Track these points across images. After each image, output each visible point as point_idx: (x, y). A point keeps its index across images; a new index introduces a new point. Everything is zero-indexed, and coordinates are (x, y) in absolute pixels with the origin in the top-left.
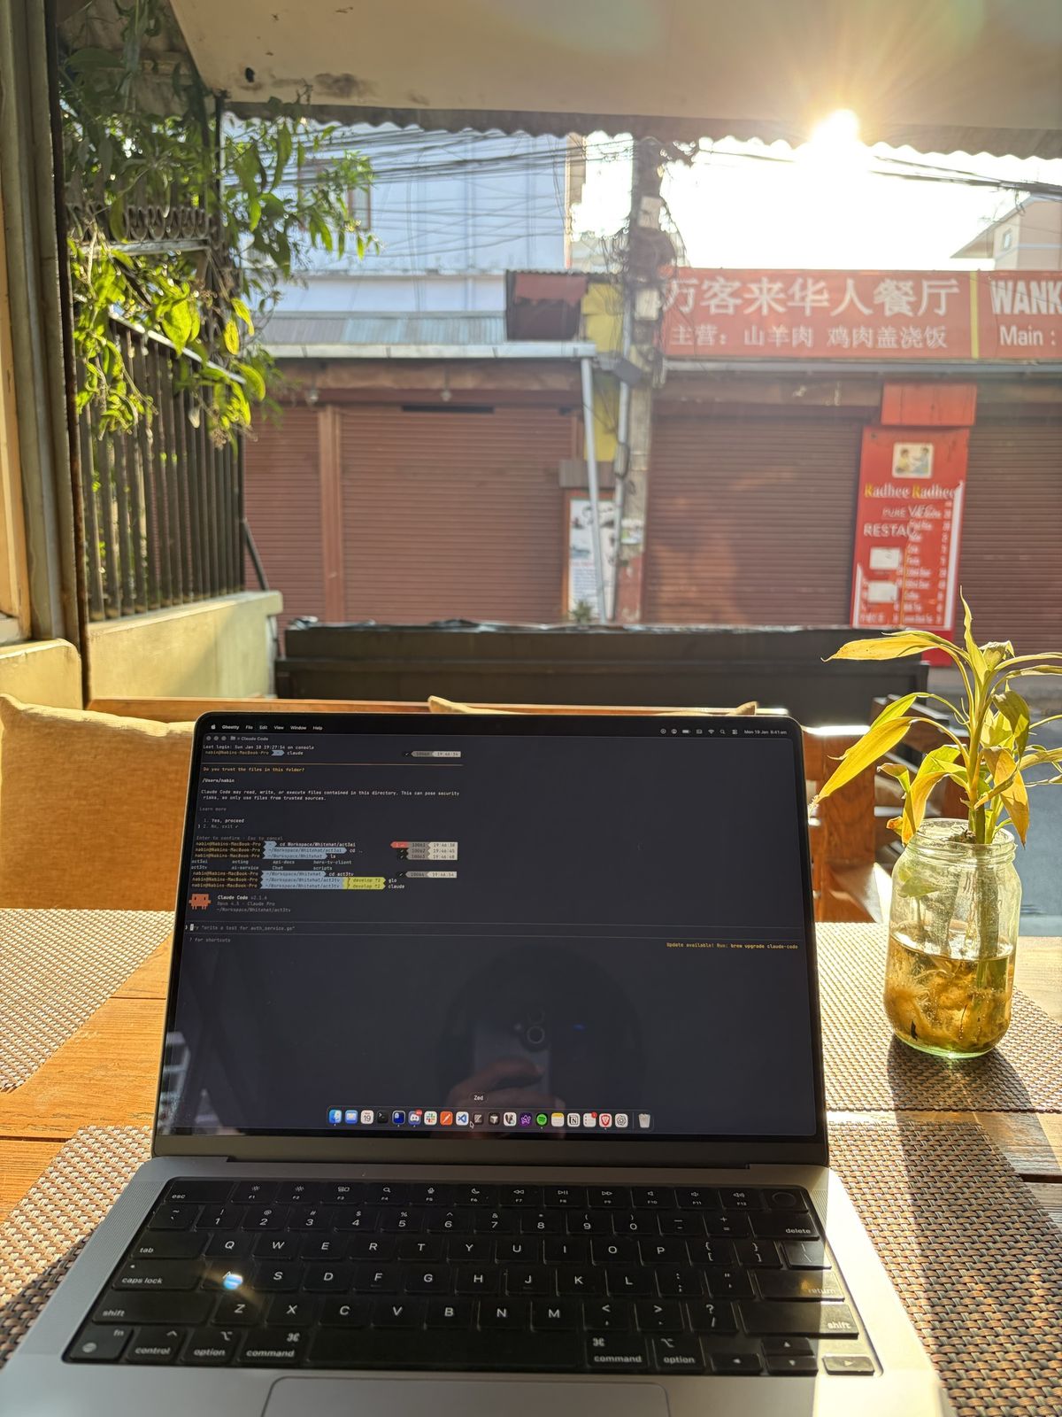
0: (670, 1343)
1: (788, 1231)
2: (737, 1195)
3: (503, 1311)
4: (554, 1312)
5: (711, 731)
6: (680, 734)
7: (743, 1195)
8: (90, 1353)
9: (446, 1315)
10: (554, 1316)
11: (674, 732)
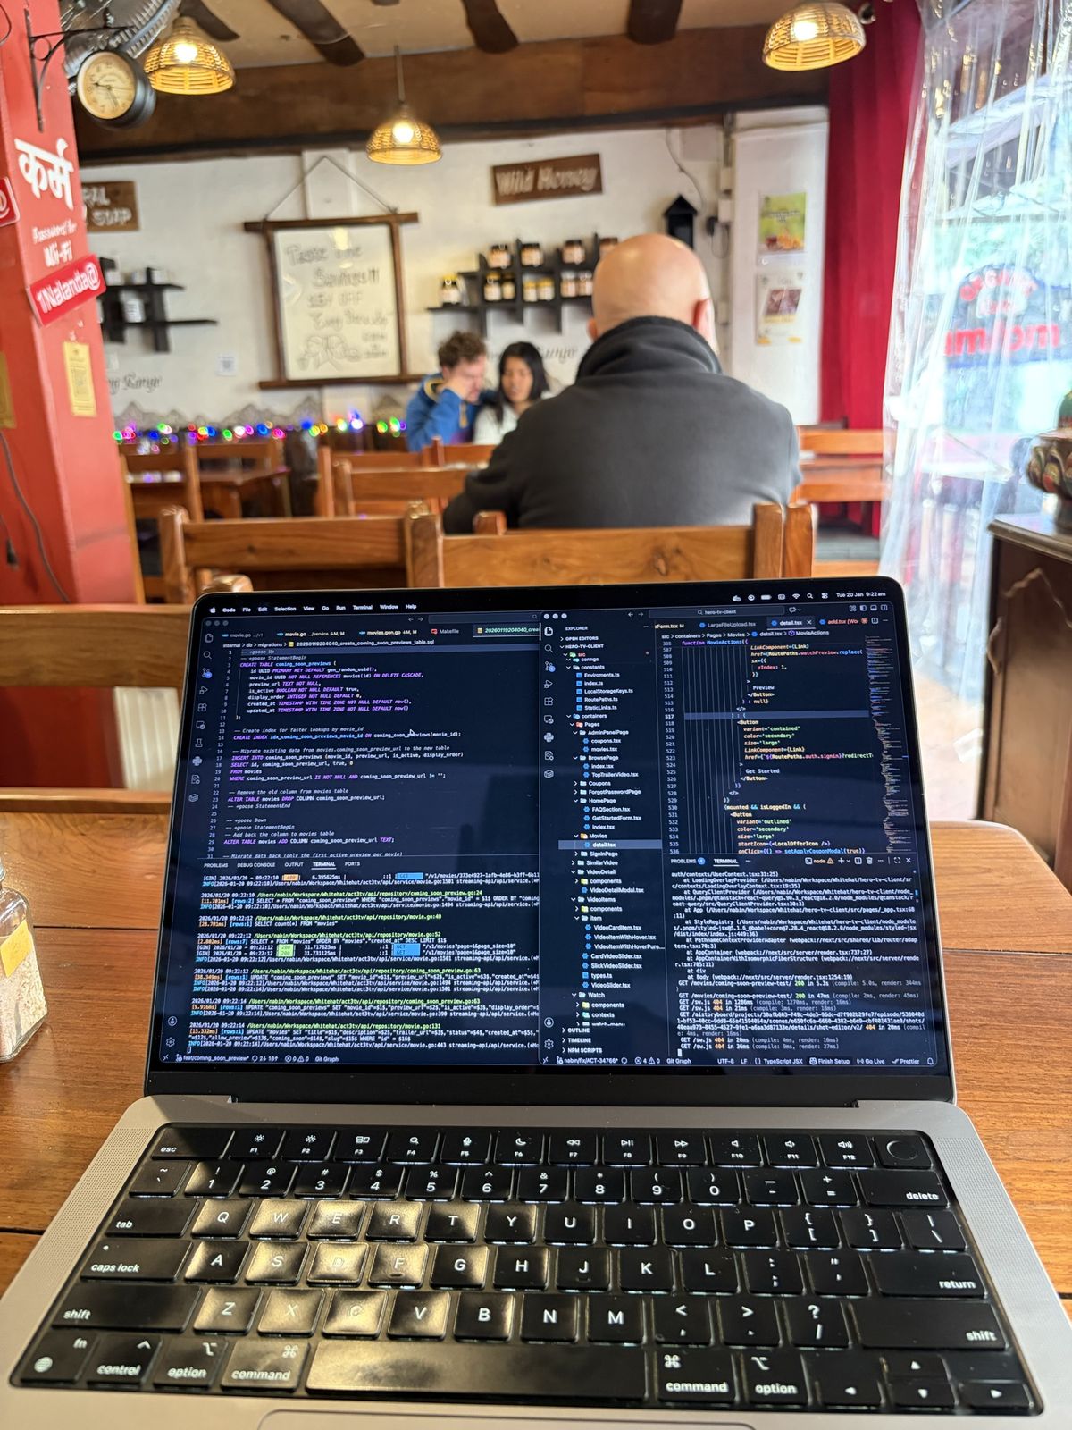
0: (765, 1363)
1: (910, 1196)
2: (842, 1145)
3: (551, 1314)
4: (616, 1315)
5: (796, 596)
6: (758, 600)
7: (850, 1145)
8: (45, 1373)
9: (481, 1319)
10: (616, 1321)
11: (751, 598)
